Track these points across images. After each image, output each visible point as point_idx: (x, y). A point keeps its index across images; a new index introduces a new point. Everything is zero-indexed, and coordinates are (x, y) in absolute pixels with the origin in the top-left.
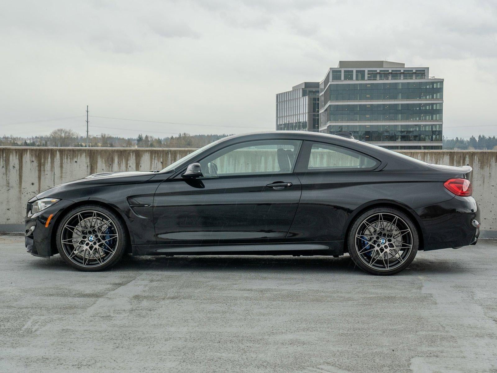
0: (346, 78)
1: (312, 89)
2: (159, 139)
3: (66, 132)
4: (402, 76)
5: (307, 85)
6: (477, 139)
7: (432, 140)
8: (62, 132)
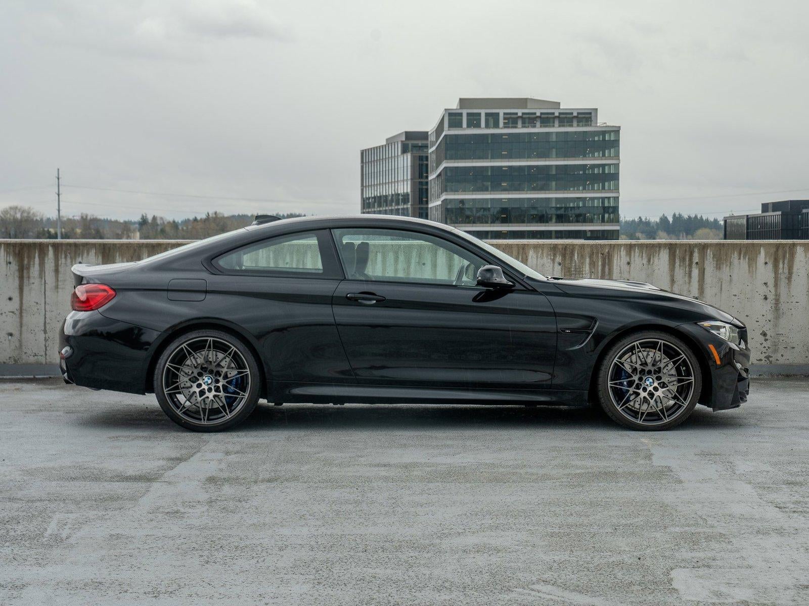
0: (469, 125)
1: (415, 142)
2: (174, 222)
3: (23, 212)
4: (557, 123)
5: (409, 135)
6: (671, 220)
7: (603, 221)
8: (17, 211)
